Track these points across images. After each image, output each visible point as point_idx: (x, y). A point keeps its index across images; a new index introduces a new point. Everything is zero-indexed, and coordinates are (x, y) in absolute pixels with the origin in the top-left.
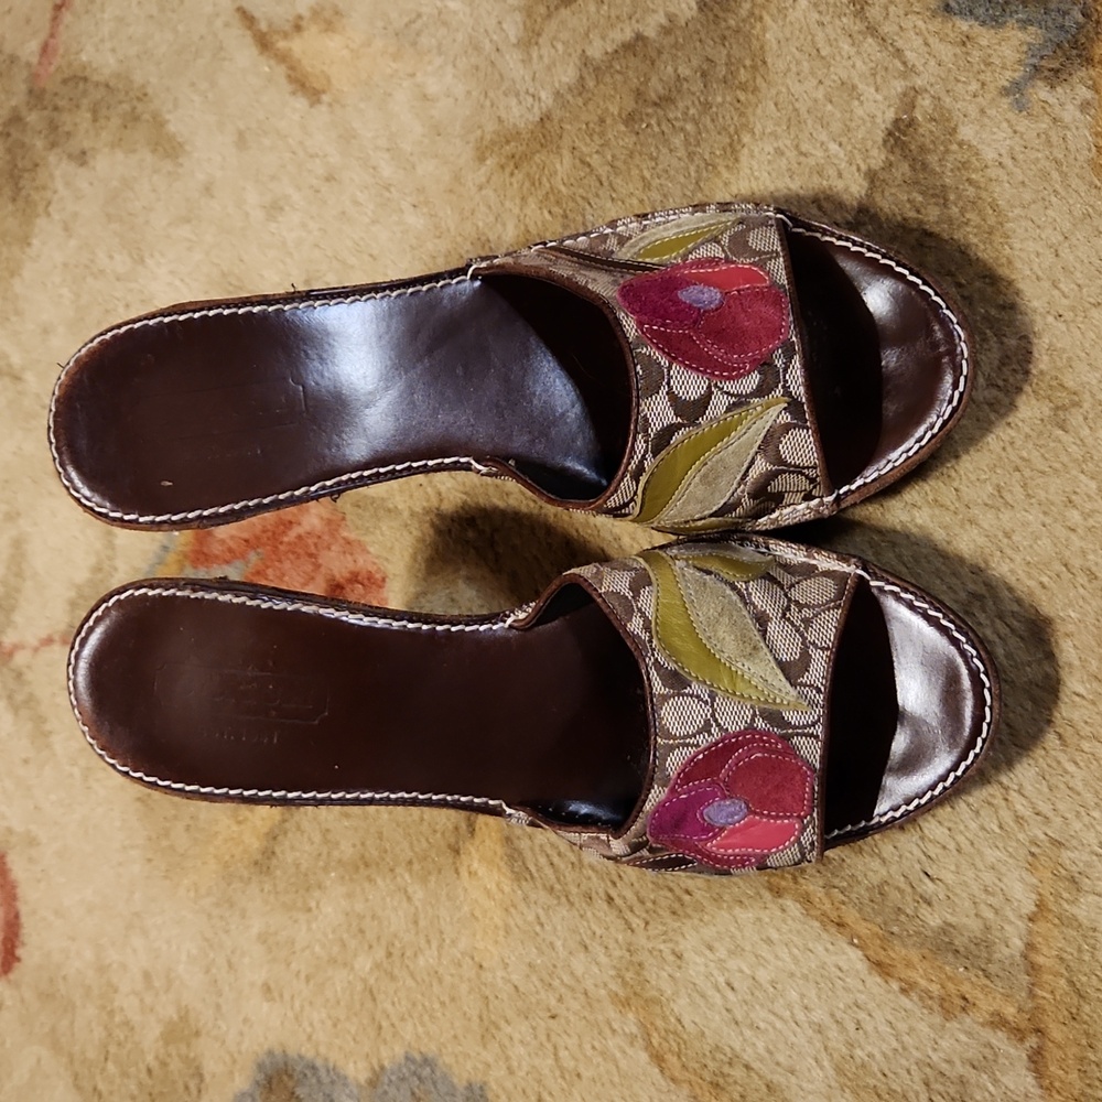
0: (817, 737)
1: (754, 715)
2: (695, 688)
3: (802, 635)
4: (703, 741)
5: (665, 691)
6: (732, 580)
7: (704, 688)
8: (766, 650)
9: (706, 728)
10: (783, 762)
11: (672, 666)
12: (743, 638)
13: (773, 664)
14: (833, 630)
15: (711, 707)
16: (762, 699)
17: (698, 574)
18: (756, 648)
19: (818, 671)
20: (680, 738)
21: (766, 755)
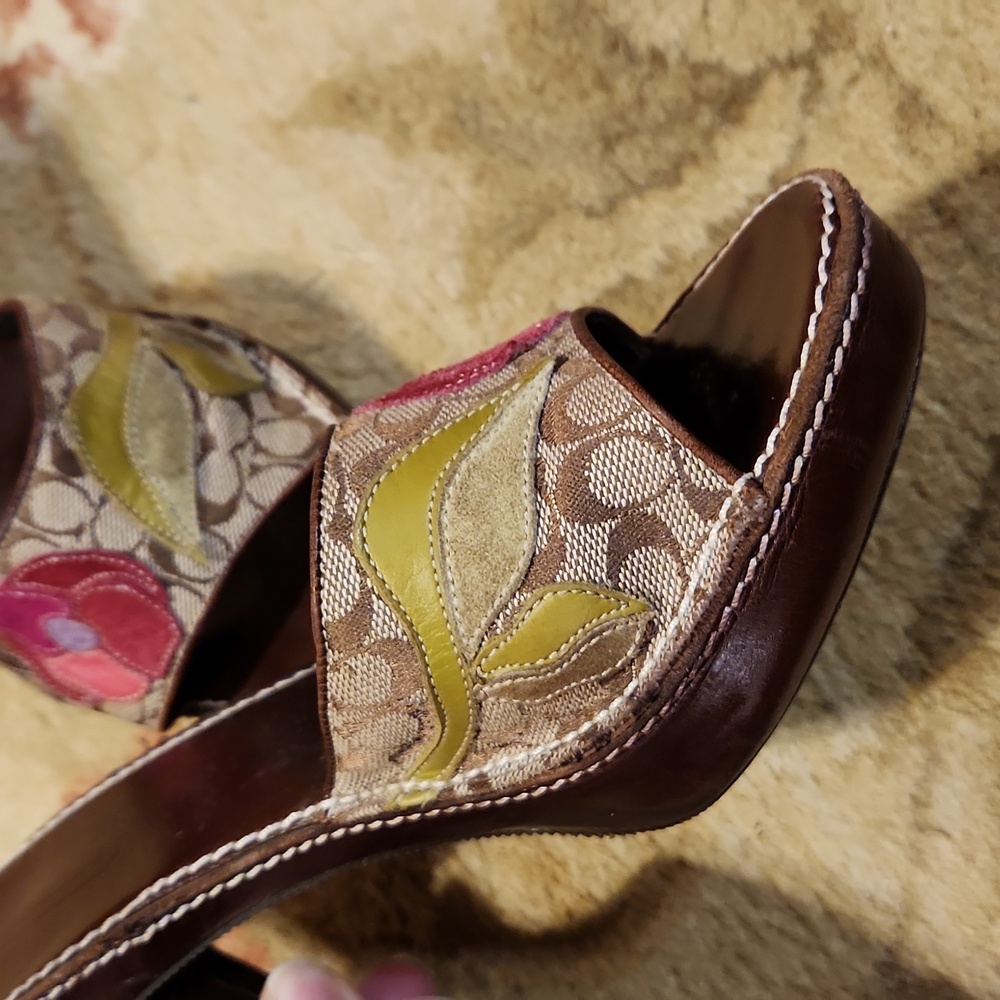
0: (202, 597)
1: (141, 543)
2: (88, 482)
3: (241, 480)
4: (67, 543)
5: (51, 469)
6: (196, 384)
7: (98, 485)
8: (192, 478)
9: (77, 532)
10: (150, 608)
11: (73, 446)
12: (172, 453)
13: (191, 497)
14: (280, 490)
15: (96, 511)
16: (160, 529)
17: (160, 363)
18: (182, 471)
19: (239, 527)
20: (42, 529)
21: (134, 591)
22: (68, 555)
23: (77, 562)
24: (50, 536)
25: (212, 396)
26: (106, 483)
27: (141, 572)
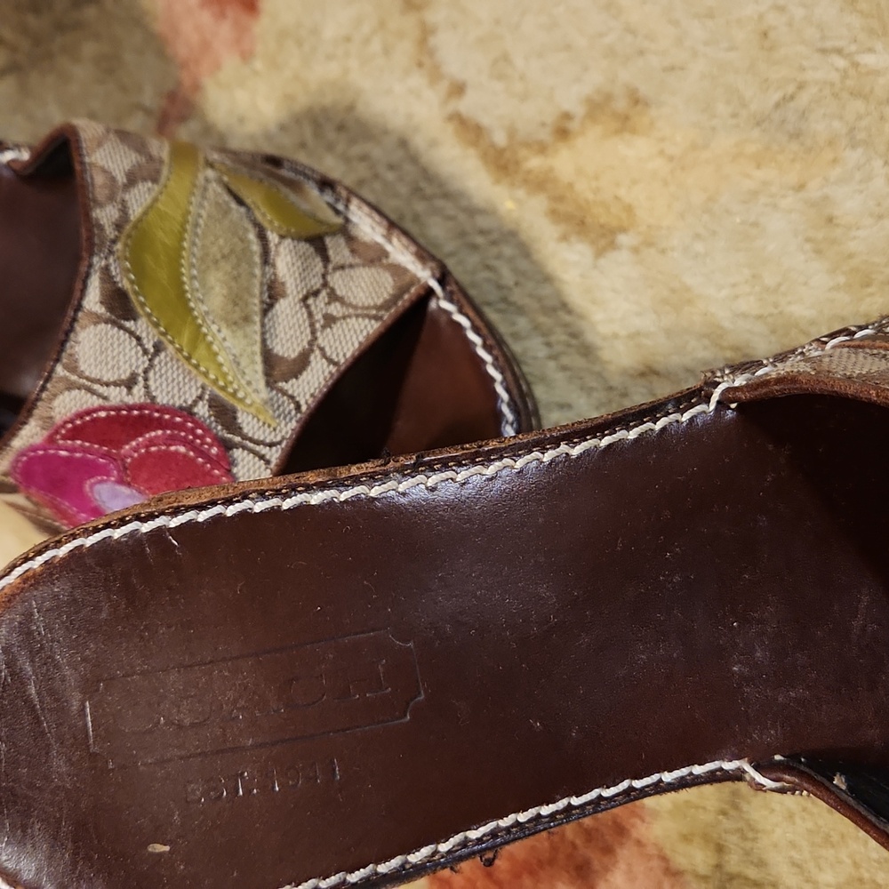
0: (268, 462)
1: (200, 398)
2: (141, 326)
3: (313, 332)
4: (117, 396)
5: (101, 310)
6: (266, 224)
7: (153, 331)
8: (257, 327)
9: (130, 383)
10: (209, 473)
11: (125, 284)
12: (236, 299)
13: (257, 348)
14: (357, 345)
15: (150, 360)
16: (221, 383)
17: (226, 197)
18: (247, 319)
19: (311, 384)
20: (87, 379)
21: (192, 454)
22: (118, 409)
23: (127, 417)
24: (96, 387)
25: (282, 237)
26: (162, 329)
27: (199, 431)
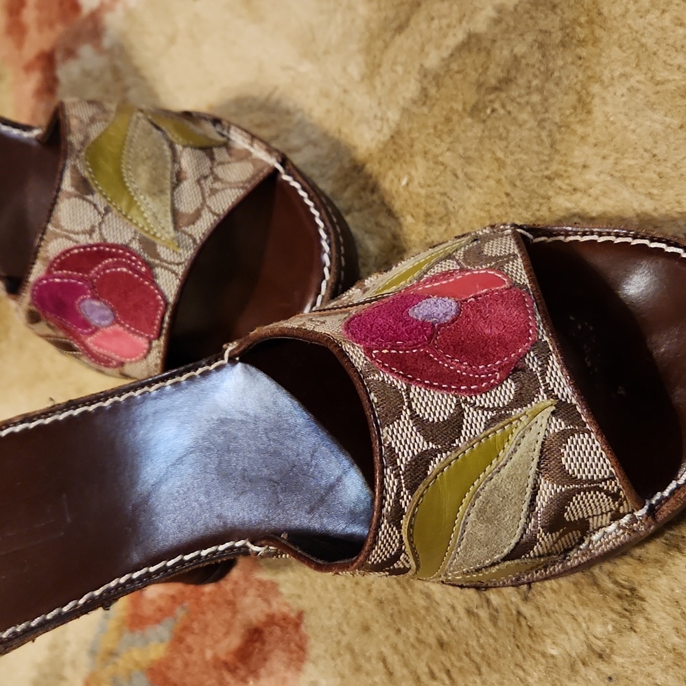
0: (177, 274)
1: (133, 239)
2: (96, 198)
3: (204, 199)
4: (84, 240)
5: (71, 189)
6: (174, 140)
7: (103, 200)
8: (169, 196)
9: (91, 232)
10: (142, 284)
11: (86, 174)
12: (155, 180)
13: (168, 208)
14: (230, 204)
15: (102, 218)
16: (146, 229)
17: (150, 126)
18: (162, 192)
19: (202, 228)
20: (66, 231)
21: (130, 272)
22: (84, 247)
23: (91, 252)
24: (72, 235)
25: (184, 147)
26: (109, 199)
27: (134, 258)
